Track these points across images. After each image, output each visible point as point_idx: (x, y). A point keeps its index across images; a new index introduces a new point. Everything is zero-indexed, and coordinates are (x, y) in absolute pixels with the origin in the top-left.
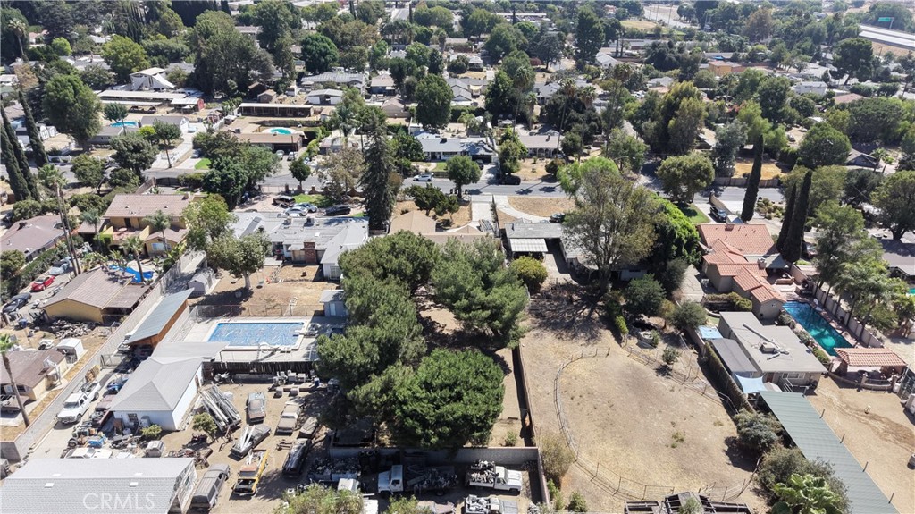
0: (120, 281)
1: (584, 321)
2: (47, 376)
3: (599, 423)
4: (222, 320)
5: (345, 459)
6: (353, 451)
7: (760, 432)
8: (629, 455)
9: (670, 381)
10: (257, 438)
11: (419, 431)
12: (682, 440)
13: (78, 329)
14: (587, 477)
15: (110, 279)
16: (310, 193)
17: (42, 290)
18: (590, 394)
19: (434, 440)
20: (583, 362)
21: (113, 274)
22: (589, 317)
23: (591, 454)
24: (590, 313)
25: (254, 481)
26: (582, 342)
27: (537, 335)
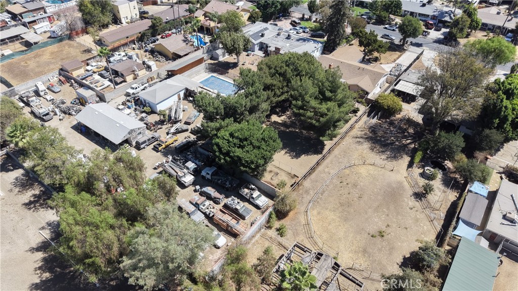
0: (187, 42)
1: (400, 146)
2: (134, 74)
3: (341, 201)
4: (215, 75)
5: (201, 154)
6: (207, 153)
7: (426, 257)
8: (340, 226)
9: (417, 203)
10: (180, 130)
11: (217, 154)
12: (383, 236)
13: (161, 59)
14: (303, 222)
15: (183, 40)
16: (314, 22)
17: (164, 38)
18: (355, 185)
19: (222, 161)
20: (371, 167)
21: (186, 38)
22: (406, 146)
23: (319, 213)
24: (410, 143)
25: (162, 146)
26: (384, 157)
27: (360, 142)
